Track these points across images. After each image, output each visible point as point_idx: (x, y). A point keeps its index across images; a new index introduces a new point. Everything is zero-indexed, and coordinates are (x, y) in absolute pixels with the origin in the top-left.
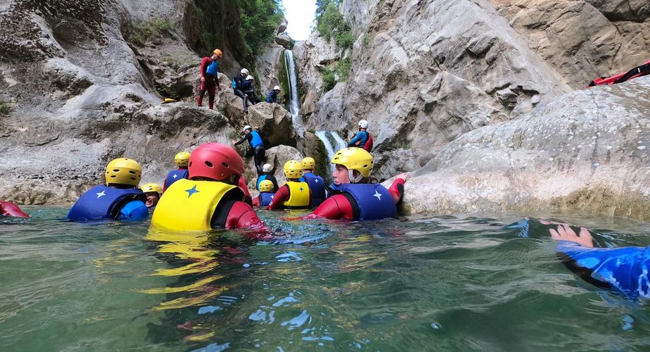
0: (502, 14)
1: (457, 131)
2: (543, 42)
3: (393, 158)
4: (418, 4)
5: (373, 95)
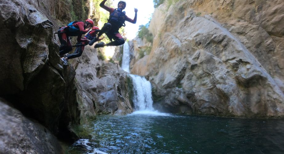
0: (224, 27)
1: (207, 80)
2: (245, 40)
3: (173, 92)
4: (185, 22)
5: (163, 59)
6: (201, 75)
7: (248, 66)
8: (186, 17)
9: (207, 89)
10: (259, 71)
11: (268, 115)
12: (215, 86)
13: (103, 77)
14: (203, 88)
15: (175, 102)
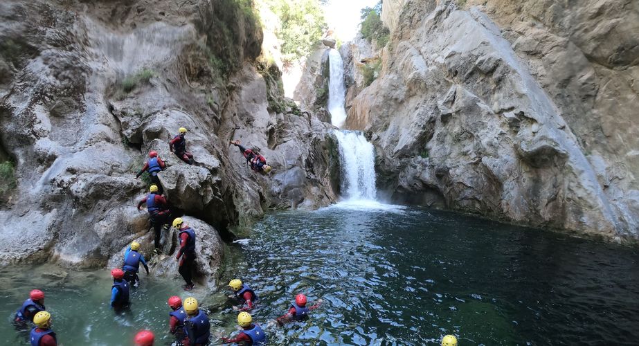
0: (505, 37)
1: (469, 146)
2: (541, 70)
3: (411, 166)
4: (435, 19)
5: (396, 99)
6: (458, 135)
7: (534, 127)
8: (438, 9)
9: (470, 164)
10: (552, 140)
11: (567, 226)
12: (481, 161)
13: (280, 143)
14: (463, 161)
15: (415, 184)
